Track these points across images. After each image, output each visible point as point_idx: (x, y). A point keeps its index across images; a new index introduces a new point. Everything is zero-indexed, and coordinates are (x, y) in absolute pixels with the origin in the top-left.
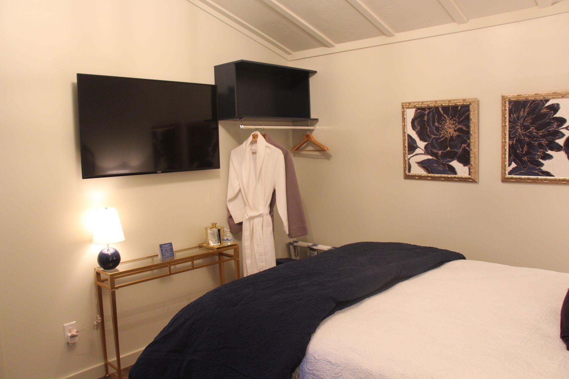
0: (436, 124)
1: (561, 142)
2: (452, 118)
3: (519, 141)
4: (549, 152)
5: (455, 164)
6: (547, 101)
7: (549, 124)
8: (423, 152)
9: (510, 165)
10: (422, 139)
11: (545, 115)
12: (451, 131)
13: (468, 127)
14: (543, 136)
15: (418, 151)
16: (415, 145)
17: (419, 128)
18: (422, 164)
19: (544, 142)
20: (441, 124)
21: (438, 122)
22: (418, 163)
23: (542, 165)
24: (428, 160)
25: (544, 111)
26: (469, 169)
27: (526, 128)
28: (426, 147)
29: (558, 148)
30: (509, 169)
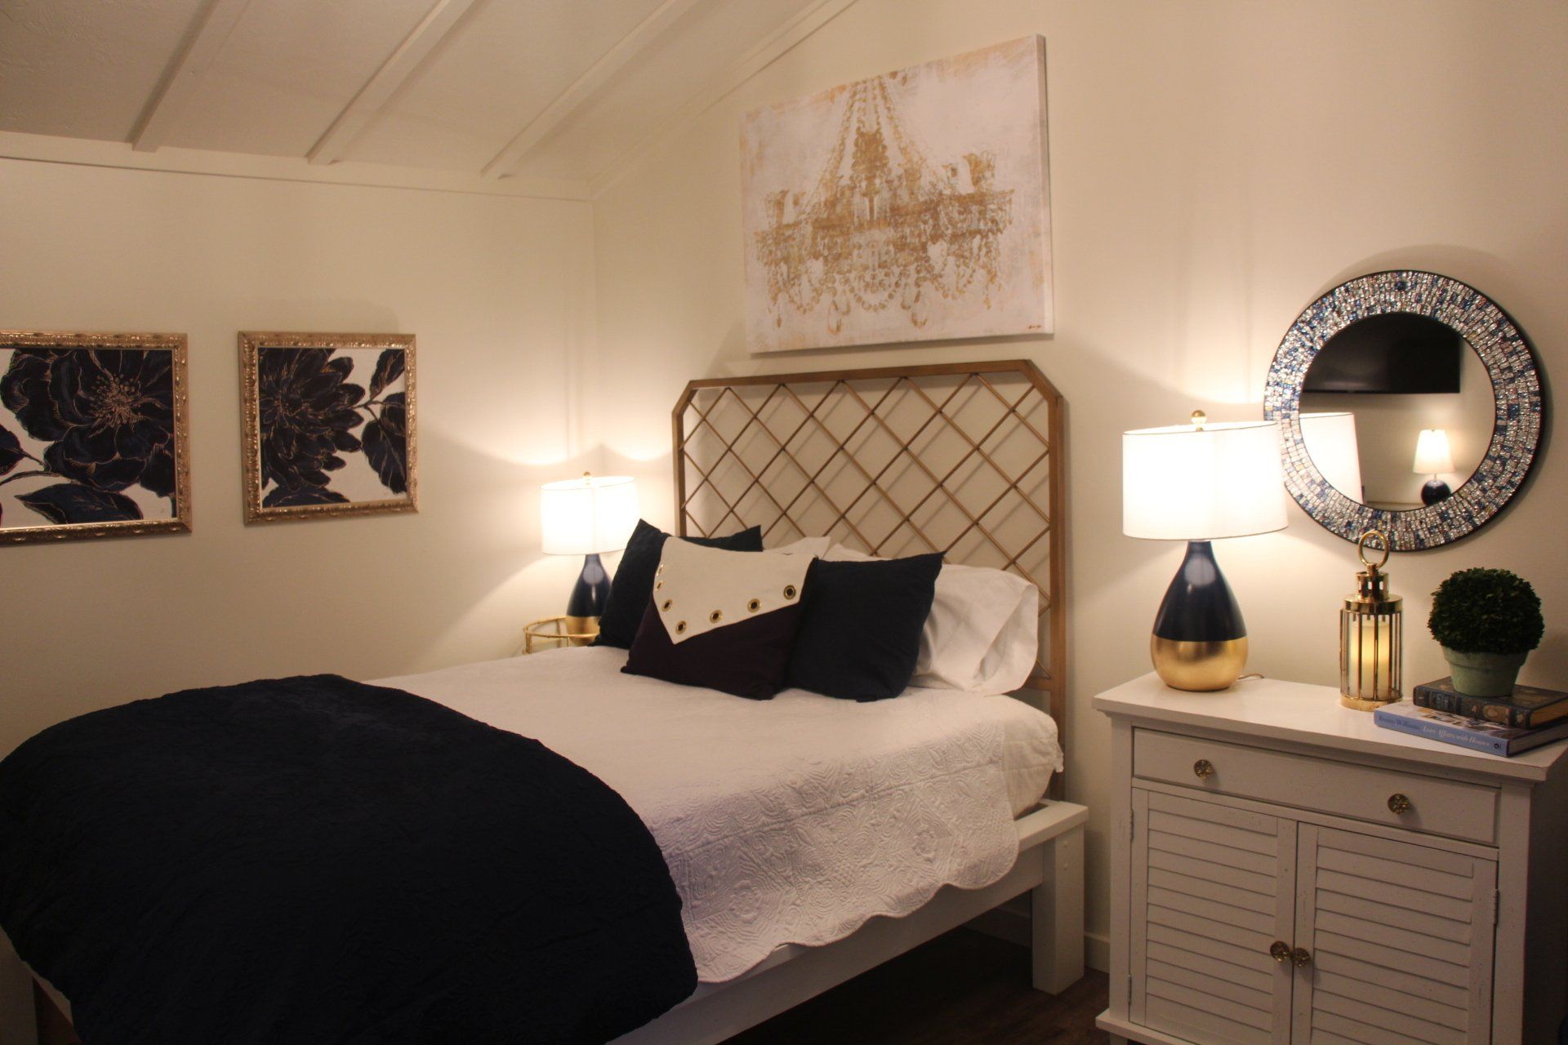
0: (81, 393)
1: (357, 432)
2: (126, 379)
3: (282, 432)
4: (339, 454)
5: (136, 492)
6: (331, 351)
7: (336, 397)
8: (41, 468)
9: (265, 484)
10: (36, 432)
11: (328, 379)
12: (124, 411)
13: (169, 401)
14: (327, 422)
15: (23, 465)
16: (15, 450)
17: (26, 402)
18: (36, 501)
19: (328, 433)
20: (94, 393)
21: (86, 388)
22: (23, 498)
23: (327, 480)
24: (58, 487)
25: (327, 370)
26: (174, 502)
27: (294, 405)
28: (49, 454)
29: (351, 445)
30: (263, 494)
